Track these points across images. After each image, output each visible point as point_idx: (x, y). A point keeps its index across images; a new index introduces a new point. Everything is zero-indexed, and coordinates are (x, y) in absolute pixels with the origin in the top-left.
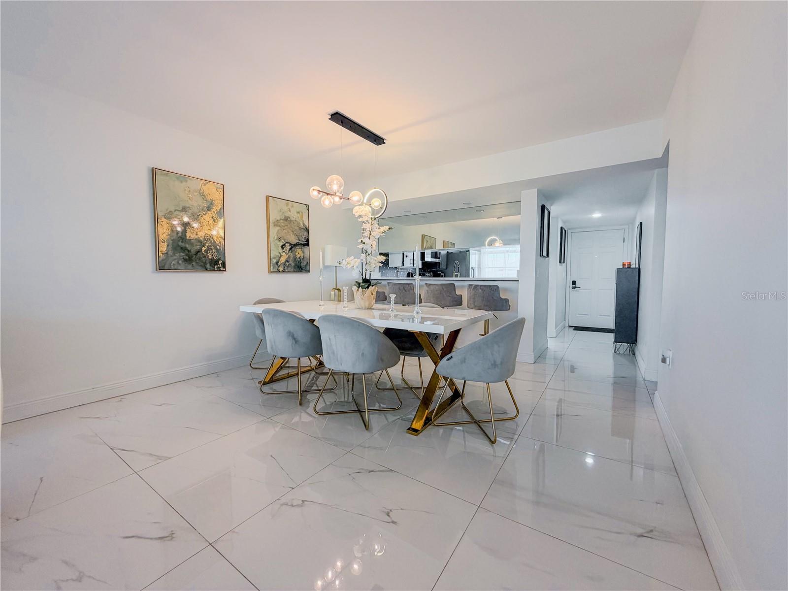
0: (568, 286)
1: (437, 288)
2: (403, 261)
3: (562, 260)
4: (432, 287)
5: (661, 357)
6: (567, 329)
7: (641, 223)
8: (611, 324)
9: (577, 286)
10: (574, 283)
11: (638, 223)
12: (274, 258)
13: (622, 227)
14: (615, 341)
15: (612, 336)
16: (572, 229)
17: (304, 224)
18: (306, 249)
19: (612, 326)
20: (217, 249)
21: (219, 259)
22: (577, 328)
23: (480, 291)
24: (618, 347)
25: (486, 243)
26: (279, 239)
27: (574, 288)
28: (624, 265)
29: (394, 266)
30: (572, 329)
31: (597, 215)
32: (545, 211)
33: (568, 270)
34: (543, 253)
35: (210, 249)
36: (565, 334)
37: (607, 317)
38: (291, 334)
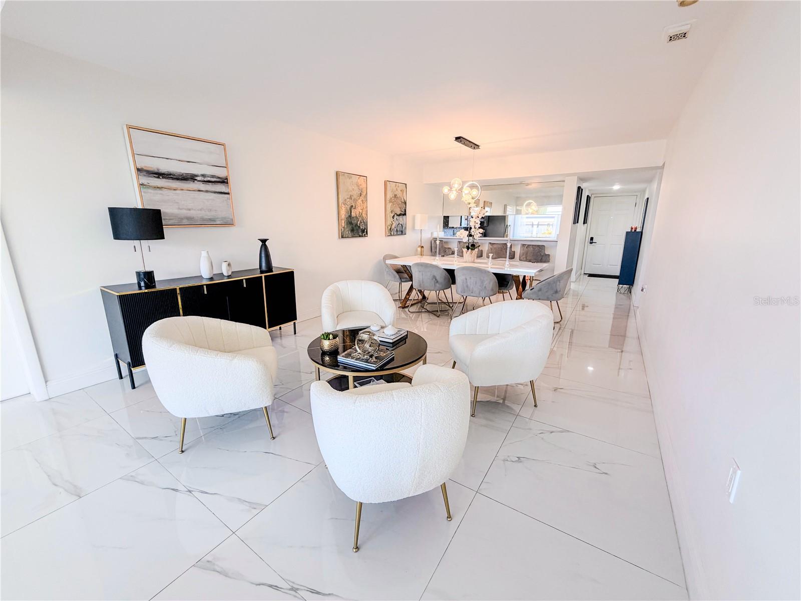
0: (587, 242)
1: (499, 246)
2: (461, 222)
3: (585, 222)
4: (495, 246)
5: (641, 289)
6: (582, 276)
7: (648, 199)
8: (617, 272)
9: (594, 241)
10: (592, 239)
11: (646, 198)
12: (389, 225)
13: (635, 194)
14: (619, 284)
15: (617, 281)
16: (596, 194)
17: (404, 199)
18: (404, 217)
19: (618, 274)
20: (364, 222)
21: (365, 229)
22: (591, 275)
23: (532, 249)
24: (620, 288)
25: (525, 205)
26: (392, 212)
27: (591, 243)
28: (632, 228)
29: (452, 226)
30: (587, 276)
31: (616, 187)
32: (580, 190)
33: (588, 228)
34: (576, 221)
35: (361, 222)
36: (581, 280)
37: (615, 267)
38: (434, 277)
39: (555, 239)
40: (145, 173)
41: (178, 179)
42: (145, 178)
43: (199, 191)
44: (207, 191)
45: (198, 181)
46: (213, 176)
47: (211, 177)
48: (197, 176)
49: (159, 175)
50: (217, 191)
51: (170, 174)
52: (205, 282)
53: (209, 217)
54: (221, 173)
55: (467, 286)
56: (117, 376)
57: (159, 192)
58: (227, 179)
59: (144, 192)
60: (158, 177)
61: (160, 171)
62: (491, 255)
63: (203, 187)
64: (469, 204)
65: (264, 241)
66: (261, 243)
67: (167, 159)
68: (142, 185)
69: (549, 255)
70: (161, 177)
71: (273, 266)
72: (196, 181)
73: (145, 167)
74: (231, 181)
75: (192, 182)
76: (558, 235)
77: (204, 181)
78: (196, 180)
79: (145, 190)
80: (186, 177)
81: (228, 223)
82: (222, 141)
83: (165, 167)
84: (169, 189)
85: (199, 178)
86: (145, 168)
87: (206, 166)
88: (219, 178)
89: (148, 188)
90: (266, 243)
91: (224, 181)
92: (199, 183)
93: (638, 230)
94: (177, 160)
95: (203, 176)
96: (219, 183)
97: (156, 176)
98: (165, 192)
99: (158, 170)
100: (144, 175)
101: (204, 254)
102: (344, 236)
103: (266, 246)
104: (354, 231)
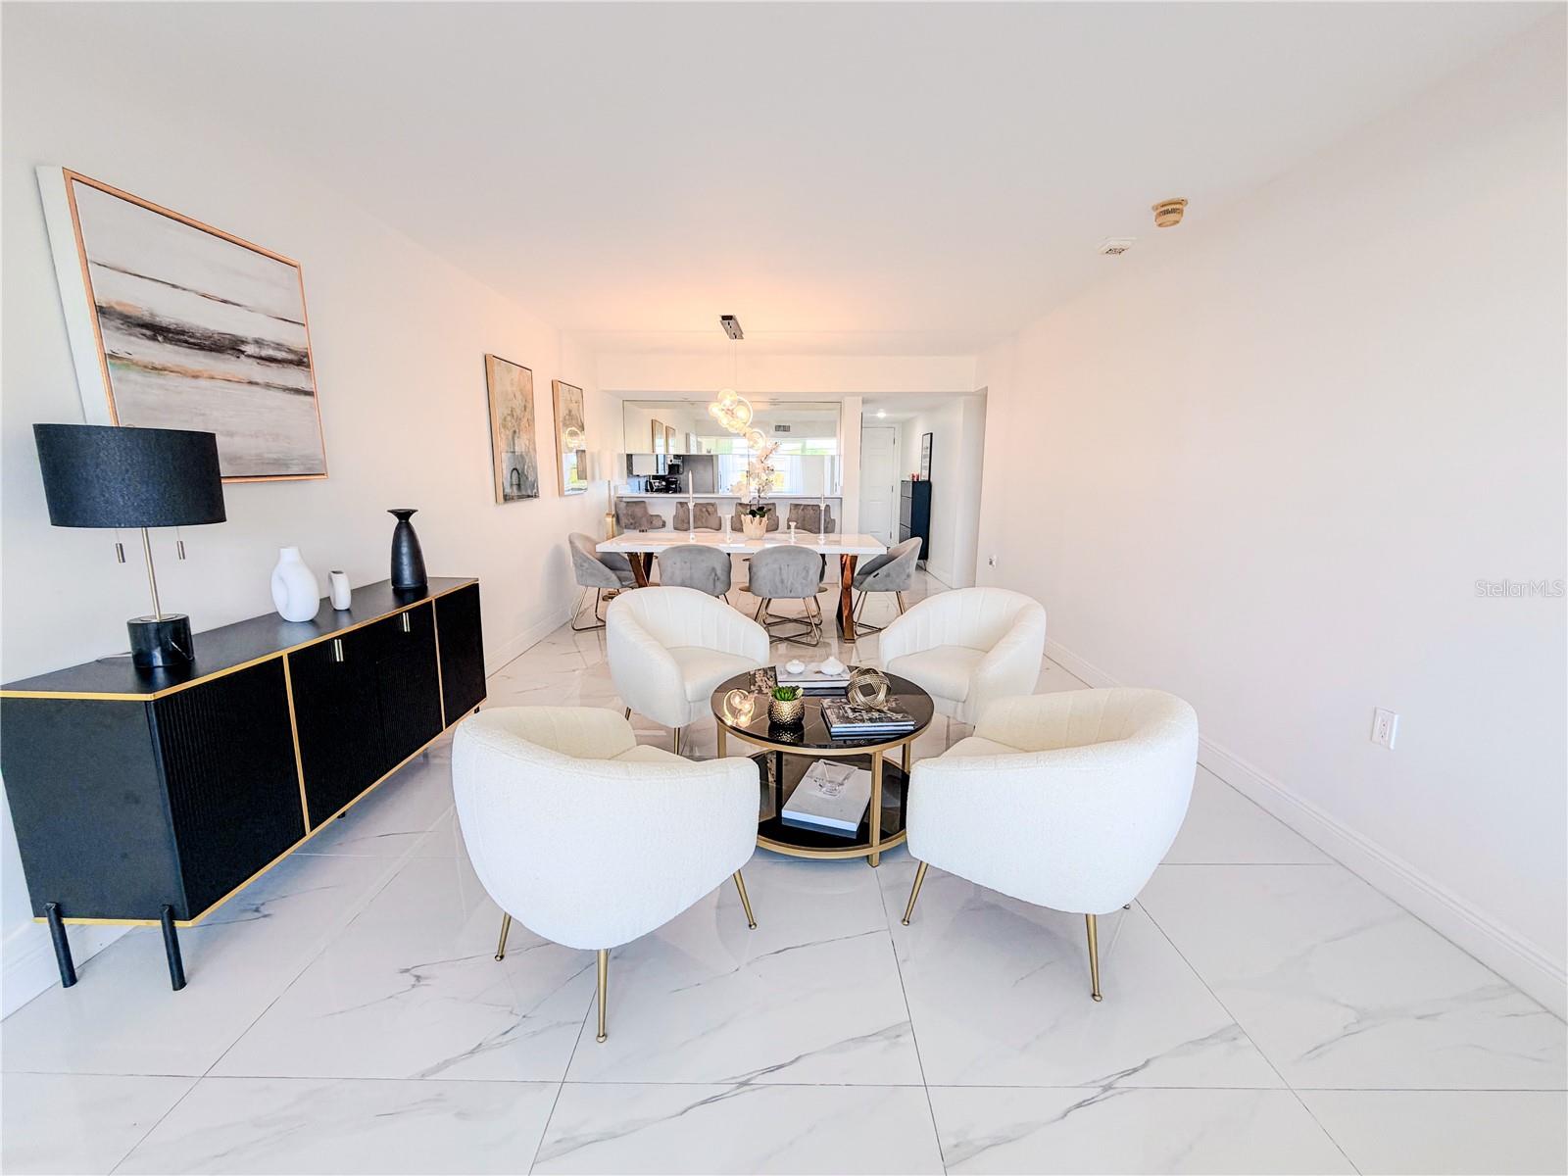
17: (581, 420)
20: (532, 466)
21: (535, 481)
31: (881, 415)
35: (528, 467)
39: (839, 494)
40: (118, 323)
41: (201, 347)
42: (118, 335)
43: (250, 383)
44: (268, 386)
45: (249, 356)
46: (279, 346)
47: (275, 349)
48: (243, 342)
49: (157, 331)
50: (291, 384)
51: (183, 333)
53: (275, 456)
54: (293, 338)
56: (56, 975)
57: (154, 379)
58: (306, 355)
59: (120, 380)
60: (154, 338)
61: (158, 319)
62: (793, 524)
63: (259, 372)
65: (404, 516)
66: (396, 521)
67: (174, 286)
68: (111, 356)
70: (160, 338)
71: (428, 576)
72: (242, 357)
73: (118, 303)
74: (315, 360)
75: (233, 358)
77: (261, 358)
78: (243, 352)
79: (122, 373)
80: (218, 343)
81: (312, 471)
82: (291, 258)
83: (170, 310)
84: (183, 373)
85: (250, 349)
86: (118, 308)
87: (263, 316)
88: (290, 351)
89: (127, 366)
90: (410, 520)
91: (301, 361)
92: (251, 360)
94: (197, 293)
95: (258, 342)
96: (291, 365)
97: (148, 333)
98: (172, 381)
99: (152, 315)
100: (118, 329)
101: (290, 555)
102: (507, 498)
103: (409, 527)
104: (520, 486)
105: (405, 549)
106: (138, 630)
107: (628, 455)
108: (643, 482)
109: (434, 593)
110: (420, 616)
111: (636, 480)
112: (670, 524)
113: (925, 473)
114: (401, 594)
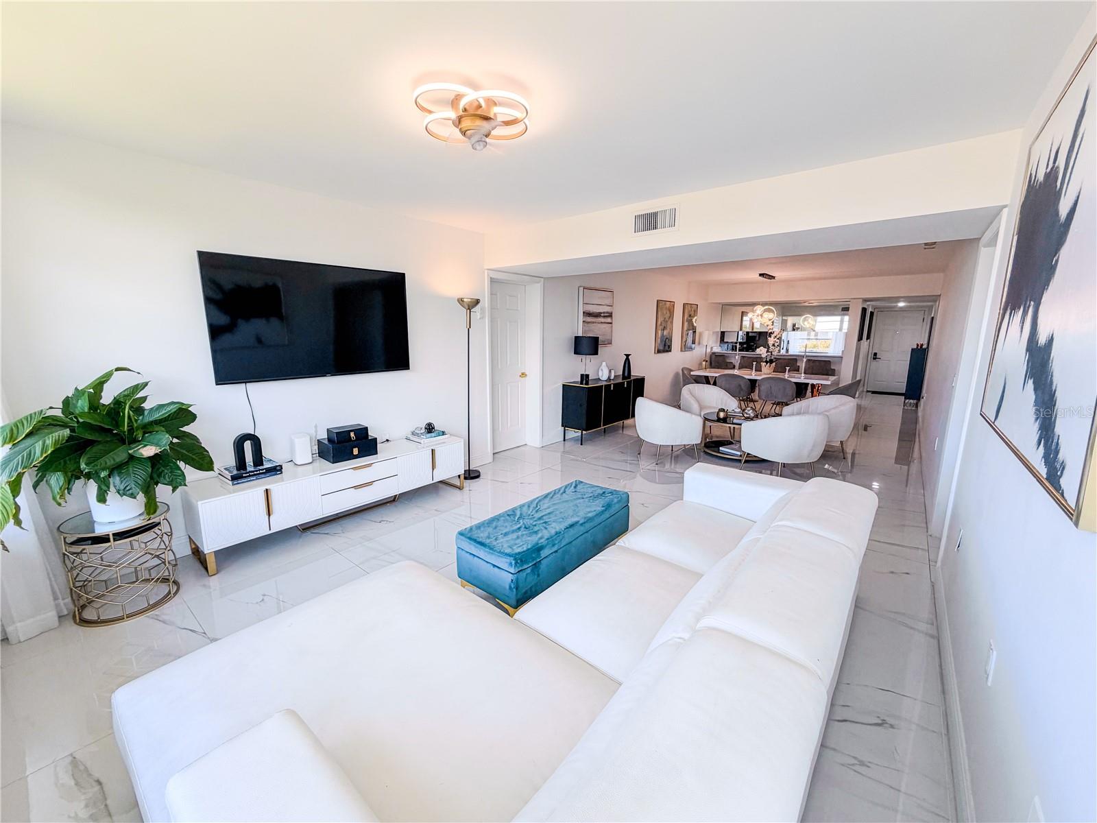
0: (870, 358)
3: (868, 337)
6: (866, 392)
7: (933, 317)
8: (903, 389)
9: (877, 357)
10: (875, 354)
11: (931, 317)
12: (684, 342)
13: (923, 309)
14: (905, 400)
15: (903, 397)
16: (880, 310)
19: (903, 391)
20: (670, 340)
21: (670, 345)
22: (874, 392)
23: (818, 364)
24: (906, 404)
27: (874, 359)
28: (918, 345)
30: (870, 393)
32: (864, 310)
33: (871, 345)
34: (860, 338)
35: (668, 339)
36: (864, 396)
37: (901, 384)
38: (740, 385)
39: (840, 355)
41: (595, 316)
42: (586, 317)
43: (601, 323)
44: (606, 323)
47: (606, 313)
48: (601, 313)
50: (609, 322)
51: (593, 314)
52: (604, 383)
53: (606, 339)
54: (609, 311)
55: (771, 393)
56: (563, 439)
57: (588, 325)
59: (584, 326)
61: (591, 312)
63: (605, 320)
64: (768, 326)
65: (628, 356)
66: (626, 357)
67: (594, 304)
68: (584, 321)
69: (834, 370)
71: (632, 373)
72: (601, 317)
73: (586, 310)
74: (613, 315)
75: (599, 318)
76: (843, 351)
79: (585, 324)
80: (598, 314)
81: (609, 343)
84: (592, 323)
85: (602, 315)
87: (605, 306)
88: (609, 314)
92: (603, 317)
93: (924, 347)
95: (604, 313)
96: (609, 317)
100: (586, 315)
101: (604, 364)
102: (659, 352)
103: (629, 360)
104: (665, 347)
105: (627, 365)
106: (582, 375)
107: (722, 332)
108: (730, 346)
109: (632, 378)
110: (629, 383)
111: (726, 345)
112: (737, 366)
113: (925, 343)
114: (624, 377)
